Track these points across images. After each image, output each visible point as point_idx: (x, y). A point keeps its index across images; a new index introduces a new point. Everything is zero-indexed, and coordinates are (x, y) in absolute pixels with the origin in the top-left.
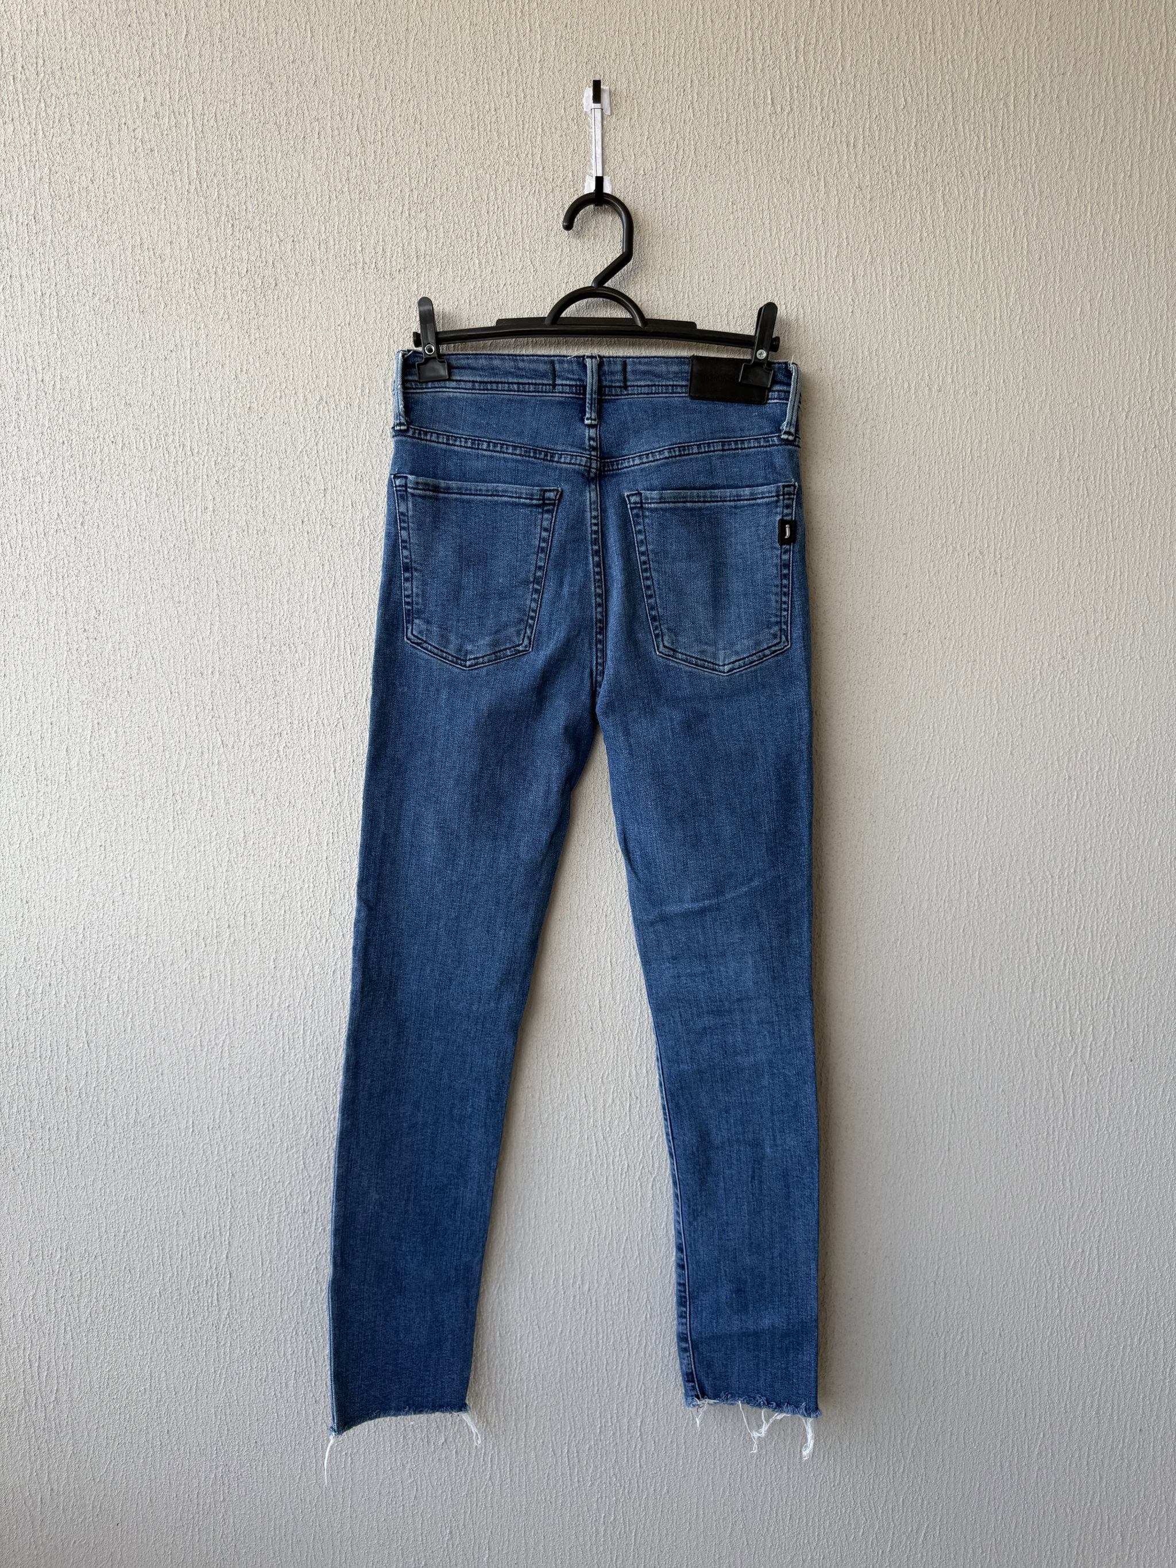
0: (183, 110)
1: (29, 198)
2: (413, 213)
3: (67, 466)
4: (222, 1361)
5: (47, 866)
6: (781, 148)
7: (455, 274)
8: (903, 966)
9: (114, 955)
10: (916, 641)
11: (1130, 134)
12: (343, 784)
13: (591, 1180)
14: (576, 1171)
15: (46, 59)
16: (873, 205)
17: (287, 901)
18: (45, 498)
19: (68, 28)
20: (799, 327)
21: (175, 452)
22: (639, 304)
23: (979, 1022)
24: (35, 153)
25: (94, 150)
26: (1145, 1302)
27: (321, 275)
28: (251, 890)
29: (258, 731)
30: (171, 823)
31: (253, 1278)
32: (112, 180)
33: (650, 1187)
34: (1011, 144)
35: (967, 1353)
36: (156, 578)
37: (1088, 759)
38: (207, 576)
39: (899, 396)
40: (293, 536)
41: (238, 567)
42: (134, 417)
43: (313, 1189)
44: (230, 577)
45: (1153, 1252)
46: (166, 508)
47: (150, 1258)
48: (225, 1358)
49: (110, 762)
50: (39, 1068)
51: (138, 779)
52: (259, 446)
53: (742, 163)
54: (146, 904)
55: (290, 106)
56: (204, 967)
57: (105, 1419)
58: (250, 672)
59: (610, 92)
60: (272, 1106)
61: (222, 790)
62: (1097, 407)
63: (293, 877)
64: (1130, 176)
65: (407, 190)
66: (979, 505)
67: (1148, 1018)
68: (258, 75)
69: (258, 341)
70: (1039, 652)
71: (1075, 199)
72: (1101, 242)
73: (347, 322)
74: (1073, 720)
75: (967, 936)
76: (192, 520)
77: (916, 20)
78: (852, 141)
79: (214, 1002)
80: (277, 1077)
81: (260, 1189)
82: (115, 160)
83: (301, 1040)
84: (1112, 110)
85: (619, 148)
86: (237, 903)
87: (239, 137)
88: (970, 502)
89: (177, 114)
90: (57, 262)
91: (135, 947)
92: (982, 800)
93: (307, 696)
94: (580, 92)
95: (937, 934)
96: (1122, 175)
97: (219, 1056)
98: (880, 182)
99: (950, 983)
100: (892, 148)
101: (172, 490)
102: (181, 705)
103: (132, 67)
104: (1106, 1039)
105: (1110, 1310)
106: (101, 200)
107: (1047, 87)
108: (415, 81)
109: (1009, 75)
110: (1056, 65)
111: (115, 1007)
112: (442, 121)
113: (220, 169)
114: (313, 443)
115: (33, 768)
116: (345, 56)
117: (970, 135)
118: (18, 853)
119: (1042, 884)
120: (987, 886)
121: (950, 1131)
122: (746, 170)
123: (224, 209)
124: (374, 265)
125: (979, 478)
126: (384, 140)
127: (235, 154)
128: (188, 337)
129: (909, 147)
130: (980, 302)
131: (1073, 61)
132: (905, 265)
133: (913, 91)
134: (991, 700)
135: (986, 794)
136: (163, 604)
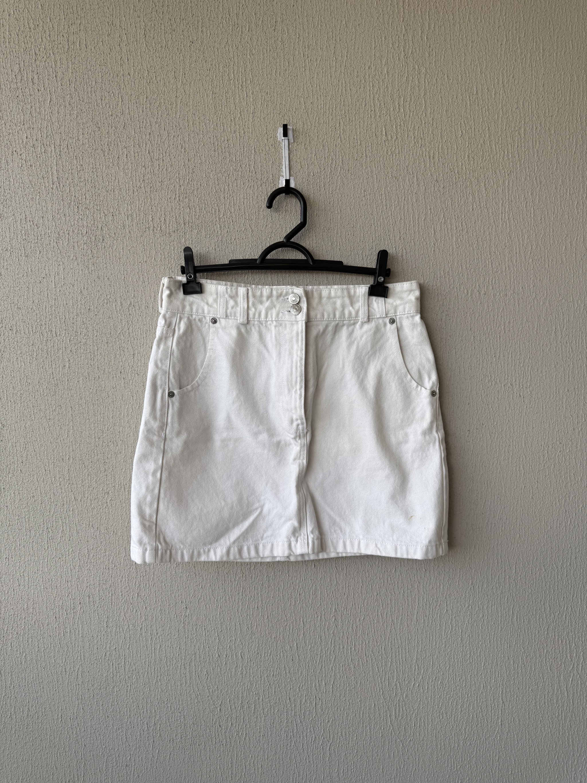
2: (181, 198)
6: (391, 159)
8: (473, 620)
9: (14, 620)
10: (475, 435)
13: (294, 746)
14: (285, 741)
16: (445, 191)
17: (113, 588)
20: (403, 260)
21: (46, 334)
23: (517, 651)
27: (129, 234)
28: (92, 582)
29: (95, 491)
30: (46, 544)
32: (8, 183)
34: (523, 155)
36: (36, 406)
37: (576, 500)
38: (65, 404)
39: (461, 298)
40: (115, 380)
41: (83, 399)
42: (22, 315)
43: (132, 753)
44: (79, 404)
46: (41, 366)
49: (11, 510)
51: (27, 520)
52: (95, 331)
53: (369, 168)
54: (32, 591)
55: (110, 140)
56: (66, 626)
58: (90, 457)
59: (293, 129)
60: (107, 706)
61: (74, 525)
62: (576, 302)
63: (116, 575)
65: (178, 186)
66: (510, 358)
68: (91, 123)
69: (93, 271)
70: (546, 440)
71: (560, 186)
72: (576, 209)
73: (145, 260)
74: (567, 478)
75: (509, 602)
76: (56, 373)
77: (467, 87)
78: (432, 155)
79: (72, 646)
80: (109, 689)
81: (101, 754)
82: (10, 171)
83: (123, 668)
84: (580, 136)
85: (299, 161)
86: (84, 590)
87: (81, 158)
88: (504, 356)
89: (45, 145)
91: (26, 615)
92: (516, 524)
93: (123, 471)
94: (275, 130)
95: (492, 601)
97: (76, 677)
98: (449, 177)
99: (500, 629)
100: (455, 159)
101: (45, 356)
102: (51, 477)
103: (19, 120)
107: (543, 124)
108: (181, 125)
109: (521, 117)
110: (547, 111)
111: (15, 650)
112: (197, 147)
113: (70, 175)
114: (126, 328)
116: (141, 112)
117: (499, 151)
121: (501, 714)
122: (372, 172)
123: (73, 198)
124: (159, 228)
125: (509, 343)
126: (164, 158)
127: (79, 167)
128: (53, 270)
129: (464, 158)
130: (508, 244)
131: (557, 109)
132: (464, 223)
133: (466, 127)
134: (520, 468)
135: (518, 521)
136: (40, 420)
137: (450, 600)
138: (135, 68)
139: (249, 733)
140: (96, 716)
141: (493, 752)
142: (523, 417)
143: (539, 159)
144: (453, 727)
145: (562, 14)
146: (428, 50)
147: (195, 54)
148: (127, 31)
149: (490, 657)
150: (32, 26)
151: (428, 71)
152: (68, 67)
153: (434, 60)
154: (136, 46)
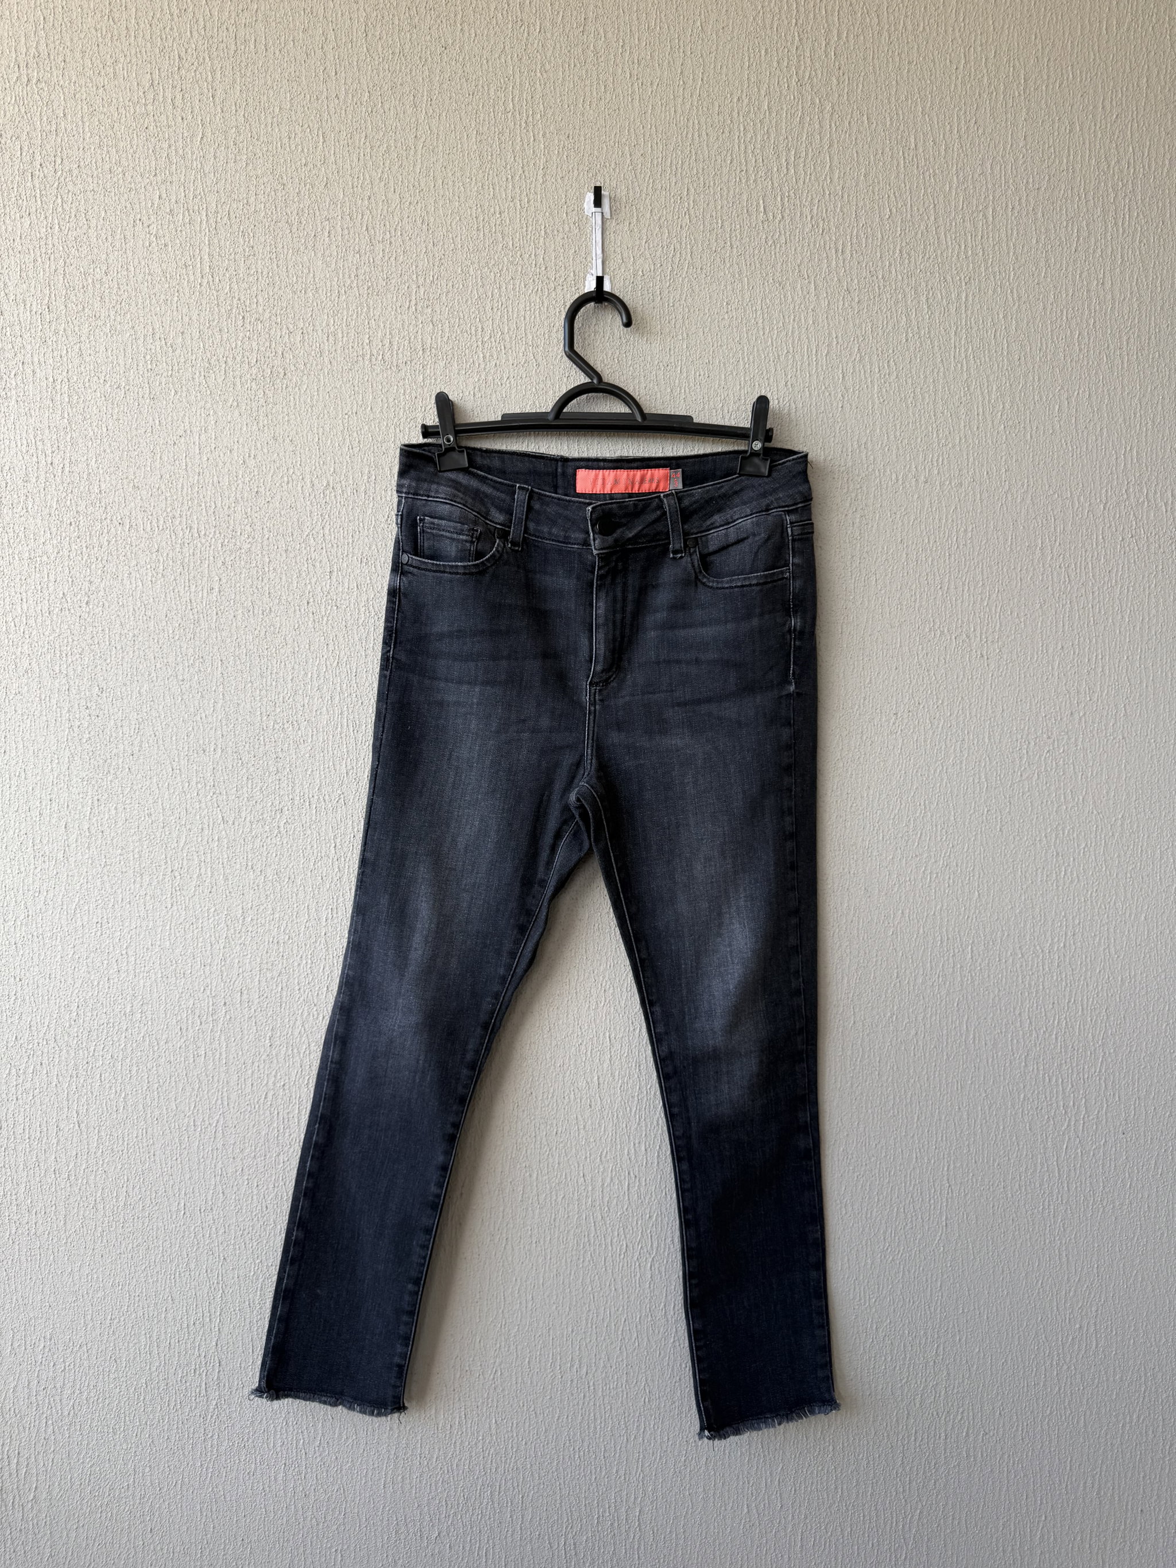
0: (197, 208)
1: (43, 289)
2: (419, 308)
3: (74, 546)
4: (209, 1454)
5: (41, 943)
6: (773, 253)
7: (460, 366)
8: (899, 1040)
9: (108, 1033)
10: (906, 721)
11: (1101, 244)
12: (343, 859)
13: (589, 1261)
14: (574, 1253)
15: (64, 157)
16: (861, 307)
17: (285, 978)
18: (50, 578)
19: (87, 130)
20: (791, 421)
21: (181, 534)
22: (637, 398)
23: (974, 1096)
24: (51, 246)
25: (109, 244)
26: (1143, 1379)
27: (329, 366)
28: (248, 967)
29: (259, 807)
30: (169, 899)
31: (243, 1366)
32: (126, 273)
33: (649, 1268)
34: (991, 252)
35: (967, 1433)
37: (1075, 835)
38: (211, 654)
39: (887, 488)
40: (297, 616)
41: (243, 647)
42: (141, 499)
44: (234, 656)
45: (1149, 1327)
46: (171, 588)
47: (137, 1346)
48: (212, 1451)
49: (109, 839)
50: (28, 1150)
51: (136, 856)
52: (266, 530)
53: (736, 266)
54: (142, 982)
55: (301, 206)
56: (199, 1045)
57: (85, 1518)
58: (252, 748)
59: (610, 198)
60: (265, 1187)
61: (221, 866)
62: (1076, 498)
63: (291, 953)
64: (1103, 284)
65: (414, 286)
66: (965, 591)
67: (1138, 1091)
68: (271, 177)
69: (266, 428)
70: (1026, 732)
71: (1052, 304)
72: (1077, 344)
73: (354, 411)
74: (1060, 797)
75: (961, 1010)
76: (198, 600)
77: (899, 137)
78: (840, 248)
79: (208, 1081)
80: (271, 1157)
82: (130, 254)
83: (296, 1120)
84: (1084, 222)
85: (618, 250)
86: (233, 980)
87: (252, 235)
88: (956, 588)
89: (191, 211)
90: (69, 350)
91: (129, 1025)
93: (309, 773)
94: (581, 198)
96: (1095, 282)
97: (213, 1136)
98: (867, 286)
99: (945, 1057)
100: (878, 254)
101: (178, 571)
102: (182, 782)
103: (148, 167)
104: (1099, 1112)
105: (1108, 1387)
106: (115, 292)
107: (1023, 201)
108: (423, 185)
109: (987, 189)
110: (1031, 180)
111: (108, 1085)
112: (449, 223)
113: (232, 264)
114: (319, 527)
115: (31, 845)
116: (356, 160)
117: (952, 244)
118: (12, 930)
119: (1032, 958)
120: (980, 960)
121: (947, 1206)
122: (740, 272)
123: (235, 302)
124: (381, 357)
125: (965, 565)
126: (393, 240)
127: (247, 250)
128: (198, 423)
129: (894, 253)
130: (964, 399)
131: (1047, 178)
132: (892, 363)
133: (897, 203)
134: (980, 778)
135: (976, 869)
136: (166, 682)
137: (860, 1005)
138: (347, 87)
139: (512, 1238)
140: (247, 1206)
141: (932, 1275)
142: (986, 691)
143: (1017, 259)
144: (863, 1230)
145: (1056, 23)
146: (837, 73)
147: (449, 67)
148: (336, 25)
149: (927, 1106)
150: (176, 12)
151: (836, 108)
152: (234, 81)
153: (846, 90)
154: (350, 51)
